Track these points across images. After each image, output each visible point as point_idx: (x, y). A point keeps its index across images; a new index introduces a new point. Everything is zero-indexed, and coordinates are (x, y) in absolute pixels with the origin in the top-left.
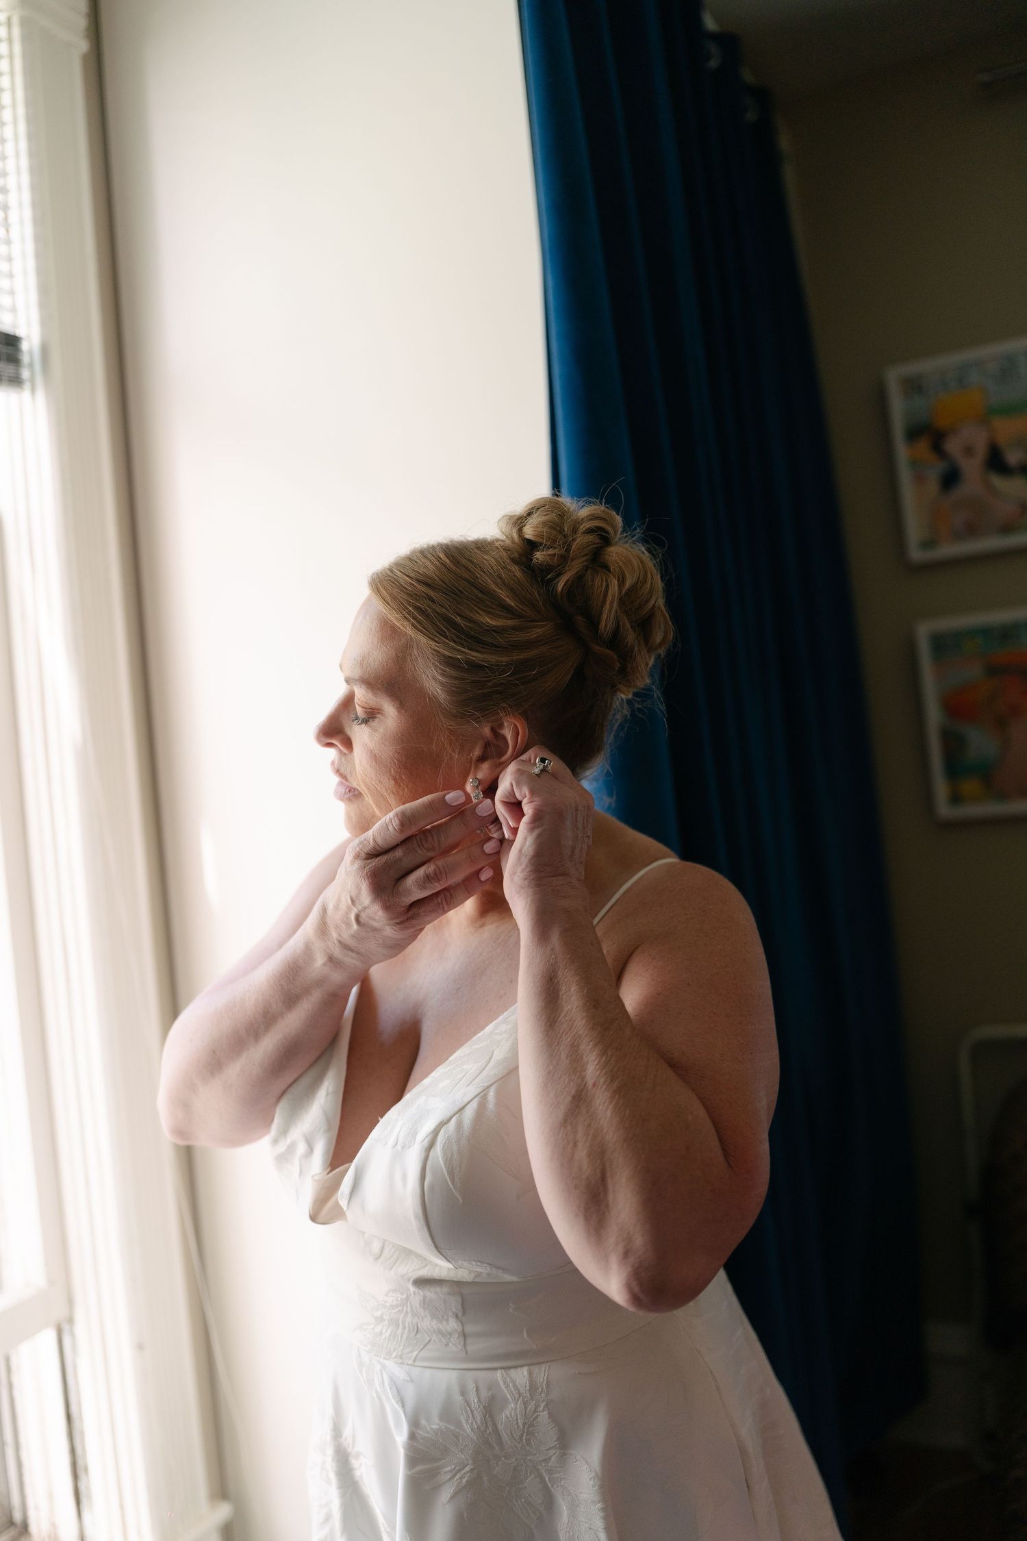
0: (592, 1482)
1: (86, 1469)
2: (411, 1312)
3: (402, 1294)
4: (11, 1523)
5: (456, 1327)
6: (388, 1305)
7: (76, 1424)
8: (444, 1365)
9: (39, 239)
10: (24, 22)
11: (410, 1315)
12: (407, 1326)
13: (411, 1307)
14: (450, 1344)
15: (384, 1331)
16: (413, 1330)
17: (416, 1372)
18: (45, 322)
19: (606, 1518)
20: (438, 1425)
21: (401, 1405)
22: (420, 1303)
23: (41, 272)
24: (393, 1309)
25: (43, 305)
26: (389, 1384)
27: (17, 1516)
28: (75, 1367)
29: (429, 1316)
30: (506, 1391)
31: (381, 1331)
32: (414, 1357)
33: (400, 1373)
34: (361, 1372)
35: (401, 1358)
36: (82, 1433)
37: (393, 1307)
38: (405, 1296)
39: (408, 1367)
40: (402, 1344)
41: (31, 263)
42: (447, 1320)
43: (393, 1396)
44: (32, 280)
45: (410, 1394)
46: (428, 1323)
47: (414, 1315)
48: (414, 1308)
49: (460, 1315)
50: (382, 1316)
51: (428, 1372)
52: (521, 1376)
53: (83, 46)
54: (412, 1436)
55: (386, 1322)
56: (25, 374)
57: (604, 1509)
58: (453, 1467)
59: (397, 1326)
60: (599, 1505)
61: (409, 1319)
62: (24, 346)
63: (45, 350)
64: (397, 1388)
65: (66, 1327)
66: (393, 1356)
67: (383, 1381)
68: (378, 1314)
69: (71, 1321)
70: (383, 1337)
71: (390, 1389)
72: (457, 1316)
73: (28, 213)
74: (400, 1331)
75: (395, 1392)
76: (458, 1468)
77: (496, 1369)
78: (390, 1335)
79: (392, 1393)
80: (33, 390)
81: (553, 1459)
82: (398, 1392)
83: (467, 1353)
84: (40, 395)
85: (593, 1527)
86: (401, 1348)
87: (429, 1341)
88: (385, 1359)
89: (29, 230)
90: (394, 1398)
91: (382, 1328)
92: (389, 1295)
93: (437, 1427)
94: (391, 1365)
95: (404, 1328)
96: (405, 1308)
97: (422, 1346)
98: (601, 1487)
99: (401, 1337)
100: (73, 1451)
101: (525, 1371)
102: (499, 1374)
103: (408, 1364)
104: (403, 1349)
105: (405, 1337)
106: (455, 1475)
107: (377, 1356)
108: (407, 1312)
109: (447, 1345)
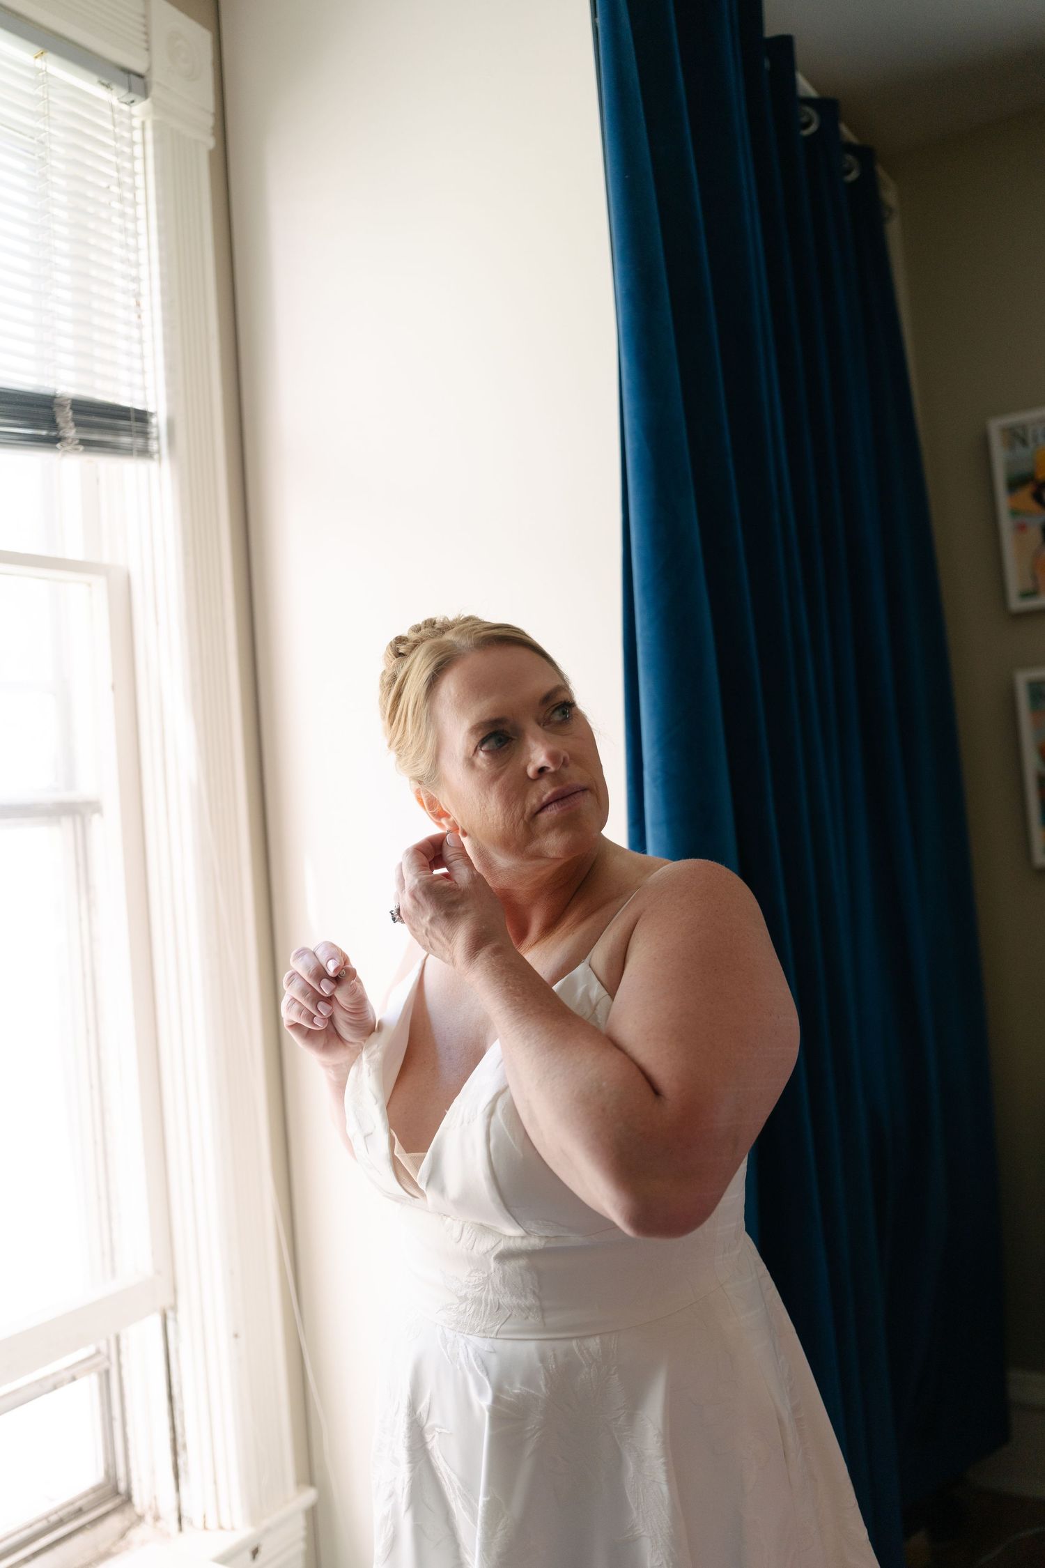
0: (655, 1439)
1: (185, 1446)
2: (493, 1290)
3: (484, 1273)
4: (116, 1492)
5: (534, 1302)
6: (471, 1284)
7: (177, 1405)
8: (526, 1336)
9: (166, 323)
10: (157, 126)
11: (491, 1292)
12: (489, 1303)
13: (492, 1285)
14: (530, 1318)
15: (468, 1309)
16: (495, 1307)
17: (498, 1344)
18: (170, 398)
19: (667, 1471)
20: (520, 1389)
21: (485, 1374)
22: (500, 1281)
23: (168, 353)
24: (475, 1288)
25: (169, 383)
26: (474, 1356)
27: (122, 1486)
28: (177, 1351)
29: (508, 1293)
30: (581, 1358)
31: (466, 1309)
32: (496, 1330)
33: (485, 1345)
34: (445, 1348)
35: (484, 1332)
36: (182, 1413)
37: (476, 1286)
38: (486, 1275)
39: (490, 1340)
40: (485, 1319)
41: (159, 345)
42: (526, 1297)
43: (478, 1366)
44: (160, 360)
45: (494, 1362)
46: (507, 1300)
47: (495, 1292)
48: (495, 1286)
49: (537, 1291)
50: (465, 1295)
51: (509, 1344)
52: (594, 1344)
53: (210, 142)
54: (496, 1400)
55: (469, 1301)
56: (153, 446)
57: (665, 1464)
58: (533, 1426)
59: (480, 1303)
60: (662, 1460)
61: (491, 1296)
62: (153, 420)
63: (171, 424)
64: (481, 1358)
65: (170, 1315)
66: (477, 1330)
67: (468, 1354)
68: (462, 1293)
69: (174, 1308)
70: (467, 1315)
71: (475, 1360)
72: (534, 1293)
73: (157, 299)
74: (482, 1308)
75: (480, 1363)
76: (537, 1427)
77: (571, 1338)
78: (474, 1312)
79: (477, 1364)
80: (160, 460)
81: (622, 1418)
82: (483, 1362)
83: (545, 1325)
84: (166, 463)
85: (656, 1480)
86: (484, 1322)
87: (510, 1316)
88: (468, 1334)
89: (158, 314)
90: (479, 1368)
91: (466, 1306)
92: (472, 1275)
93: (519, 1391)
94: (476, 1340)
95: (487, 1305)
96: (487, 1287)
97: (503, 1321)
98: (664, 1443)
99: (484, 1314)
100: (173, 1429)
101: (598, 1340)
102: (574, 1343)
103: (490, 1338)
104: (486, 1324)
105: (487, 1313)
106: (535, 1433)
107: (461, 1332)
108: (488, 1291)
109: (527, 1318)
